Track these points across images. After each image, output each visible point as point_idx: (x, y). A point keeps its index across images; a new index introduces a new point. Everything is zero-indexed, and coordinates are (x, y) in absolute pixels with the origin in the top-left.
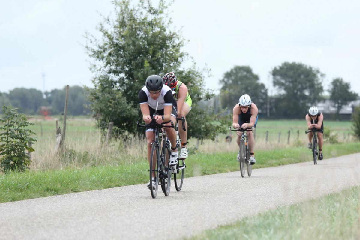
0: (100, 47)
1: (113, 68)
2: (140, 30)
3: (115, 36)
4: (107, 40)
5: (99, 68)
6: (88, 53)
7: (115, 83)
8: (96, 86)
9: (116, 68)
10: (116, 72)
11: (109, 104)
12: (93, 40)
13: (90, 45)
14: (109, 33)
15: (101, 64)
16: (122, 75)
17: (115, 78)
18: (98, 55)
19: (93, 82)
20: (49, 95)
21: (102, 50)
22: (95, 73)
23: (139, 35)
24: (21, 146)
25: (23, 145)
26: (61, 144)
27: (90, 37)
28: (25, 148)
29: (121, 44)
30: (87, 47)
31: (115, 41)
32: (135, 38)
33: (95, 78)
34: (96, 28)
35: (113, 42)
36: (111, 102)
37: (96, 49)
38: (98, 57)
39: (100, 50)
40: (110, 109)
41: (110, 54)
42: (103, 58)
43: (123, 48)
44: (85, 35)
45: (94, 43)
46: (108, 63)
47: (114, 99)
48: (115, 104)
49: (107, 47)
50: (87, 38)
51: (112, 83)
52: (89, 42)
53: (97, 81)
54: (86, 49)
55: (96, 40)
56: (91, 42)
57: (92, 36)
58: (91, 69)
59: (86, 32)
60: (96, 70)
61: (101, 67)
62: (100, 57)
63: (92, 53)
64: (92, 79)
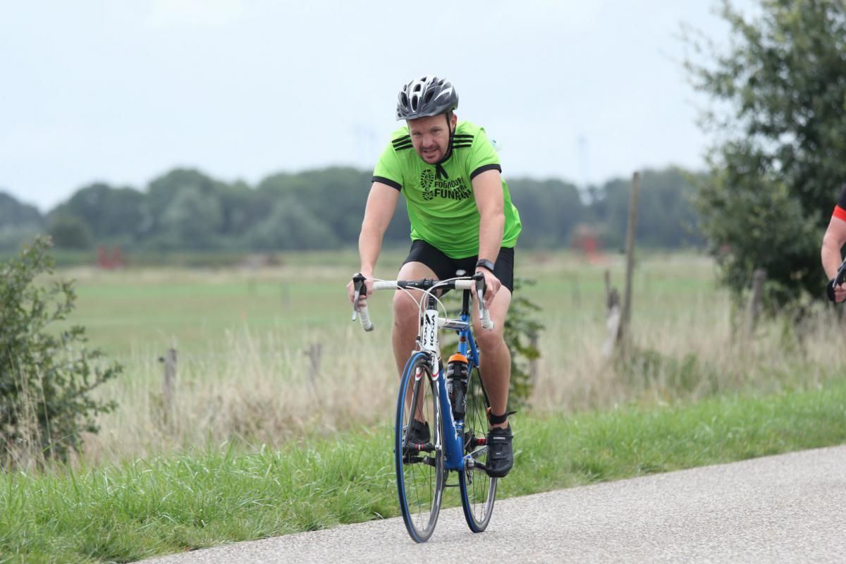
0: (723, 62)
1: (763, 118)
2: (836, 11)
3: (765, 29)
4: (741, 41)
5: (721, 118)
6: (689, 81)
7: (769, 160)
8: (714, 170)
9: (772, 120)
10: (770, 131)
11: (752, 219)
12: (703, 43)
13: (696, 60)
14: (748, 20)
15: (727, 108)
16: (788, 138)
17: (769, 146)
18: (719, 85)
19: (708, 159)
20: (601, 197)
21: (729, 71)
22: (710, 135)
23: (832, 22)
26: (620, 334)
27: (693, 37)
28: (514, 349)
29: (782, 50)
30: (687, 65)
31: (766, 43)
32: (823, 31)
33: (712, 151)
34: (713, 11)
35: (760, 47)
36: (757, 215)
37: (714, 68)
38: (719, 91)
39: (724, 70)
40: (756, 233)
41: (753, 81)
42: (731, 92)
43: (789, 60)
45: (707, 52)
46: (748, 105)
47: (767, 205)
48: (769, 219)
49: (742, 60)
50: (686, 39)
51: (760, 161)
52: (692, 50)
53: (718, 158)
54: (684, 71)
55: (710, 43)
56: (698, 49)
57: (700, 33)
58: (699, 124)
59: (682, 25)
60: (715, 127)
61: (728, 118)
62: (724, 88)
63: (701, 81)
64: (706, 153)
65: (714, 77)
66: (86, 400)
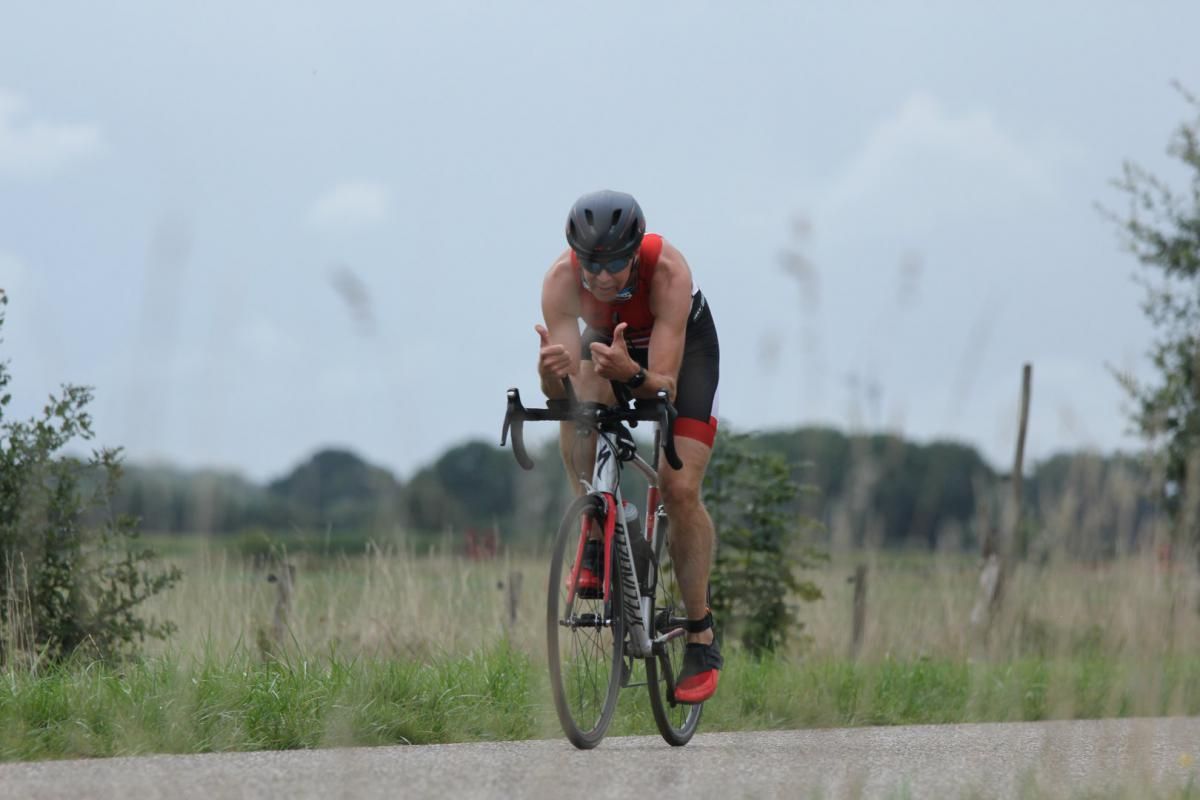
0: (1184, 225)
5: (1180, 303)
6: (1134, 248)
8: (1170, 378)
12: (1156, 196)
13: (1146, 219)
18: (1176, 255)
19: (1160, 362)
22: (1164, 328)
24: (765, 578)
25: (774, 574)
26: (997, 593)
27: (1142, 186)
28: (782, 585)
30: (1134, 227)
33: (1164, 350)
34: (1171, 151)
37: (1170, 231)
38: (1175, 263)
39: (1185, 235)
44: (1122, 176)
45: (1161, 208)
50: (1131, 189)
52: (1140, 204)
53: (1173, 361)
54: (1129, 235)
55: (1168, 197)
56: (1149, 205)
57: (1153, 181)
58: (1149, 311)
59: (1127, 168)
60: (1171, 316)
61: (1189, 304)
62: (1184, 262)
63: (1153, 250)
64: (1156, 352)
65: (1170, 244)
66: (129, 618)
